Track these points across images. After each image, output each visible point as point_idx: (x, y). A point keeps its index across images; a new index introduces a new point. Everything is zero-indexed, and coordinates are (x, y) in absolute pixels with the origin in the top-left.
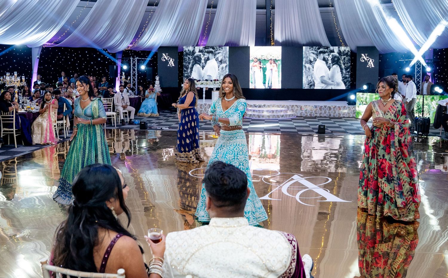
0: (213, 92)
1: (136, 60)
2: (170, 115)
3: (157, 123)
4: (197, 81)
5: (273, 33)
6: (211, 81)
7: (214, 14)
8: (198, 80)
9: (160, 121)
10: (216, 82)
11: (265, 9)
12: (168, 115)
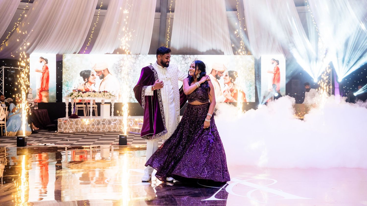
0: (101, 106)
1: (3, 70)
2: (49, 134)
3: (36, 141)
4: (83, 93)
5: (170, 39)
6: (100, 92)
7: (103, 16)
8: (84, 91)
9: (40, 139)
10: (106, 94)
11: (160, 12)
12: (47, 133)
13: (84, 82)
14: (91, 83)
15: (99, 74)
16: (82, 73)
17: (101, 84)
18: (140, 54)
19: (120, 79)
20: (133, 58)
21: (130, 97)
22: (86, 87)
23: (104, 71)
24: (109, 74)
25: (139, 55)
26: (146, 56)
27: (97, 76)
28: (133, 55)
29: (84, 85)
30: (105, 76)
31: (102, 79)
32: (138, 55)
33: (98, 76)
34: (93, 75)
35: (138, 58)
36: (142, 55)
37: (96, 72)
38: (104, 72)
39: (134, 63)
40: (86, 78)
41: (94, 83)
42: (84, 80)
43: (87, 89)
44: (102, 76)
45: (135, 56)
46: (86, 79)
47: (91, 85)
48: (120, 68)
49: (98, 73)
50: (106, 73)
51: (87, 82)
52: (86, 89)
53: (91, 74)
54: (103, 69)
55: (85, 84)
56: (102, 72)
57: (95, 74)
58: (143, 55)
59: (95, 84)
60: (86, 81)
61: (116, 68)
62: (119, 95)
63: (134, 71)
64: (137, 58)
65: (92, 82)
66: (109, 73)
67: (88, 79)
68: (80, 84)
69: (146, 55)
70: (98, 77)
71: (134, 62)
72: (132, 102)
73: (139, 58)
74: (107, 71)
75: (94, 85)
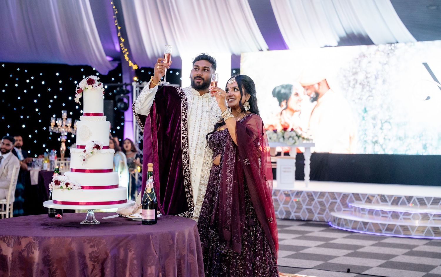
13: (280, 109)
14: (293, 111)
15: (309, 91)
16: (277, 90)
17: (312, 112)
18: (397, 42)
19: (354, 101)
20: (383, 51)
21: (374, 140)
22: (283, 120)
23: (319, 84)
24: (330, 90)
25: (396, 44)
26: (414, 45)
27: (304, 94)
28: (382, 47)
29: (279, 115)
30: (320, 95)
31: (315, 102)
32: (393, 45)
33: (308, 95)
34: (297, 94)
35: (394, 51)
36: (403, 44)
37: (304, 87)
38: (319, 88)
39: (385, 64)
40: (284, 101)
41: (298, 111)
42: (280, 105)
43: (286, 123)
44: (315, 96)
45: (388, 47)
46: (284, 103)
47: (292, 115)
48: (353, 77)
49: (307, 89)
50: (322, 90)
51: (285, 109)
52: (283, 123)
53: (294, 92)
54: (317, 82)
55: (281, 114)
56: (315, 88)
57: (301, 91)
58: (406, 43)
59: (300, 113)
60: (283, 106)
61: (345, 76)
62: (350, 138)
63: (384, 81)
64: (392, 51)
65: (295, 109)
66: (329, 88)
67: (287, 103)
68: (272, 113)
69: (412, 44)
70: (308, 98)
71: (385, 62)
72: (377, 152)
73: (397, 52)
74: (326, 85)
75: (299, 116)
